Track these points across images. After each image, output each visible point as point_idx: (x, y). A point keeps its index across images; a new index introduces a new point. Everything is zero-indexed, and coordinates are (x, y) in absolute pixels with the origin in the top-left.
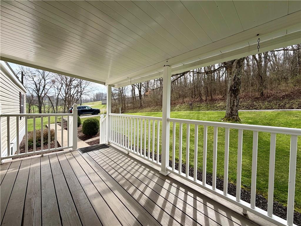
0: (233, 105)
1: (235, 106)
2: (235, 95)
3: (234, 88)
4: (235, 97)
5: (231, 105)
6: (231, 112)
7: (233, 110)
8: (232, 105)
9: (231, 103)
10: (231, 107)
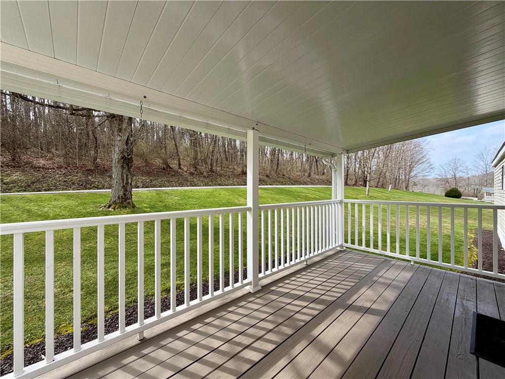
0: (127, 184)
1: (129, 184)
2: (128, 167)
3: (128, 156)
4: (129, 170)
5: (123, 182)
6: (124, 194)
7: (126, 191)
8: (125, 182)
9: (123, 180)
10: (124, 186)
